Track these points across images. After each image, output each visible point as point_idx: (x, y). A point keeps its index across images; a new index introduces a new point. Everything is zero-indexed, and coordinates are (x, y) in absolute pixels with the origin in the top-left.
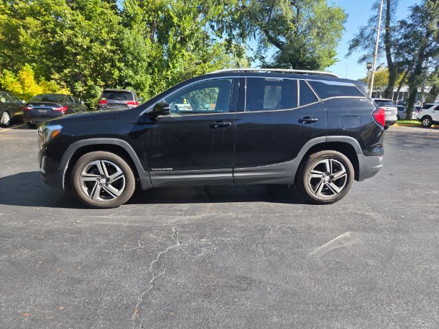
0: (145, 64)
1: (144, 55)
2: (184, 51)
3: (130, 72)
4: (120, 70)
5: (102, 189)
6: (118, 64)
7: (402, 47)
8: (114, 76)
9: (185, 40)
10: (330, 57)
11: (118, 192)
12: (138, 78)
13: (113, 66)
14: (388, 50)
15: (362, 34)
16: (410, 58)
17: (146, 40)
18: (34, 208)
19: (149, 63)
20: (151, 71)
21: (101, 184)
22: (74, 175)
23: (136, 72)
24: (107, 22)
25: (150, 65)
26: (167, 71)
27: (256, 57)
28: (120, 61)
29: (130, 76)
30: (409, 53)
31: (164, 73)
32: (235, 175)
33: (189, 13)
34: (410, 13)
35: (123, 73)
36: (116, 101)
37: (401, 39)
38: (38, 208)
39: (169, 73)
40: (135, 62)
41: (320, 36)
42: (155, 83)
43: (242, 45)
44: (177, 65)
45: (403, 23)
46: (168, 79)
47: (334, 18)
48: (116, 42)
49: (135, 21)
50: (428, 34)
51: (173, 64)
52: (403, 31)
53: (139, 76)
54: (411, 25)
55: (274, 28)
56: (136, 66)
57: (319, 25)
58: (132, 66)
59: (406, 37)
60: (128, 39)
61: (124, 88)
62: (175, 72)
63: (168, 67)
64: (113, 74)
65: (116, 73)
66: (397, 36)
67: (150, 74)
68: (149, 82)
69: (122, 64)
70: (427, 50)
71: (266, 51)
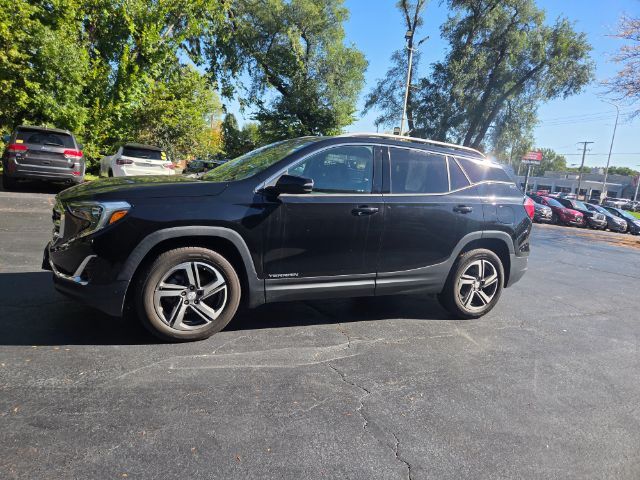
0: (78, 89)
1: (78, 75)
2: (145, 77)
3: (51, 99)
4: (31, 93)
5: (188, 309)
6: (29, 84)
7: (423, 110)
8: (20, 103)
9: (147, 61)
10: (349, 114)
11: (214, 314)
12: (64, 109)
13: (20, 84)
14: (409, 113)
15: (380, 89)
16: (433, 126)
17: (81, 51)
18: (57, 348)
19: (84, 87)
20: (87, 101)
21: (187, 302)
22: (145, 287)
23: (61, 100)
24: (9, 11)
25: (86, 91)
26: (115, 104)
27: (251, 100)
28: (31, 79)
29: (50, 105)
30: (432, 120)
31: (110, 106)
32: (378, 282)
33: (155, 20)
34: (433, 71)
35: (38, 99)
36: (44, 148)
37: (422, 101)
38: (68, 348)
39: (118, 108)
40: (60, 84)
41: (338, 84)
42: (93, 121)
43: (233, 81)
44: (132, 97)
45: (425, 82)
46: (117, 116)
47: (353, 64)
48: (25, 46)
49: (64, 18)
50: (452, 100)
51: (125, 94)
52: (424, 91)
53: (65, 108)
54: (434, 85)
55: (278, 65)
56: (62, 90)
57: (337, 70)
58: (55, 88)
59: (427, 99)
60: (49, 44)
61: (37, 124)
62: (128, 107)
63: (117, 98)
64: (18, 99)
65: (24, 99)
66: (418, 97)
67: (87, 106)
68: (85, 118)
69: (37, 85)
70: (450, 118)
71: (262, 93)
